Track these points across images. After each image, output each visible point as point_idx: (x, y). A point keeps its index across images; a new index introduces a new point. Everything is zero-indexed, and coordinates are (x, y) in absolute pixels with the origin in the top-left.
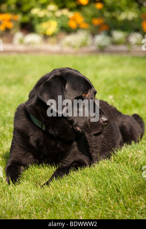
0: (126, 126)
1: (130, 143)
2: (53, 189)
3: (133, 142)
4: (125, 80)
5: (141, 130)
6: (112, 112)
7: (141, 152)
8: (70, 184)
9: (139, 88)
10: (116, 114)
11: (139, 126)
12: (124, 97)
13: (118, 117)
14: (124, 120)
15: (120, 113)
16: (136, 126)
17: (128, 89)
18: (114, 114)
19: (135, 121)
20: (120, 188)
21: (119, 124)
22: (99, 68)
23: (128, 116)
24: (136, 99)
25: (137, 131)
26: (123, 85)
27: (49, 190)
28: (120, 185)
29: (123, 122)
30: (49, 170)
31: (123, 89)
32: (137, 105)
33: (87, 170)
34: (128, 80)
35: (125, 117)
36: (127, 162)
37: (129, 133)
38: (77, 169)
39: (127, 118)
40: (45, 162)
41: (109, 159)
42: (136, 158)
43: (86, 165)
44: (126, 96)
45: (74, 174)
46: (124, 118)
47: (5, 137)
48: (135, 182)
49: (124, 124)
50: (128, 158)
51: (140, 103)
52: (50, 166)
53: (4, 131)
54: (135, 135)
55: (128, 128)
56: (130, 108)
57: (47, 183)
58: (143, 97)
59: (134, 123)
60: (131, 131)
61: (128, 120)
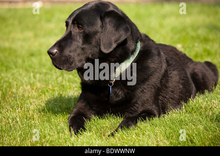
0: (197, 73)
1: (203, 93)
2: (120, 140)
3: (206, 91)
4: (195, 28)
5: (214, 77)
6: (182, 59)
7: (216, 102)
8: (138, 135)
9: (211, 36)
10: (186, 61)
11: (212, 73)
12: (194, 46)
13: (188, 64)
14: (196, 67)
15: (190, 60)
16: (209, 73)
17: (198, 37)
18: (184, 60)
19: (207, 68)
20: (194, 138)
21: (190, 72)
22: (164, 16)
23: (200, 63)
24: (208, 47)
25: (210, 79)
26: (193, 34)
27: (115, 141)
28: (194, 135)
29: (194, 69)
30: (114, 120)
31: (192, 37)
32: (209, 53)
33: (156, 120)
34: (198, 28)
35: (197, 63)
36: (201, 112)
37: (202, 81)
38: (145, 119)
39: (198, 65)
40: (109, 112)
41: (180, 109)
42: (210, 108)
43: (155, 116)
44: (196, 44)
45: (141, 124)
46: (195, 65)
47: (64, 88)
48: (211, 133)
49: (196, 71)
50: (201, 108)
51: (213, 51)
52: (114, 116)
53: (62, 81)
54: (208, 83)
55: (200, 75)
56: (202, 56)
57: (113, 135)
58: (216, 46)
59: (206, 70)
60: (203, 79)
61: (199, 67)
